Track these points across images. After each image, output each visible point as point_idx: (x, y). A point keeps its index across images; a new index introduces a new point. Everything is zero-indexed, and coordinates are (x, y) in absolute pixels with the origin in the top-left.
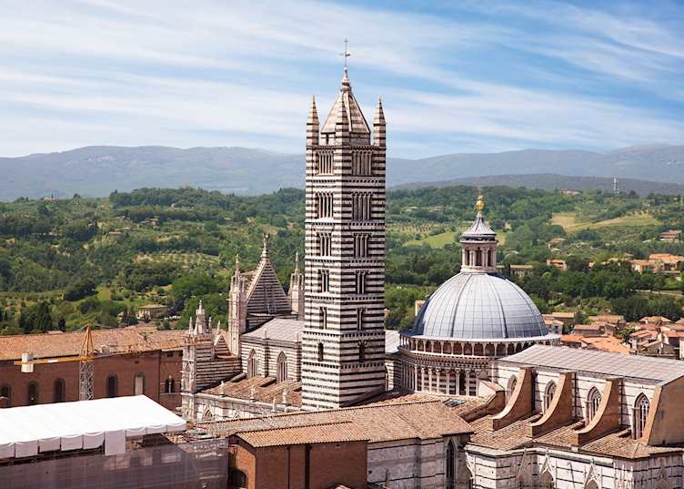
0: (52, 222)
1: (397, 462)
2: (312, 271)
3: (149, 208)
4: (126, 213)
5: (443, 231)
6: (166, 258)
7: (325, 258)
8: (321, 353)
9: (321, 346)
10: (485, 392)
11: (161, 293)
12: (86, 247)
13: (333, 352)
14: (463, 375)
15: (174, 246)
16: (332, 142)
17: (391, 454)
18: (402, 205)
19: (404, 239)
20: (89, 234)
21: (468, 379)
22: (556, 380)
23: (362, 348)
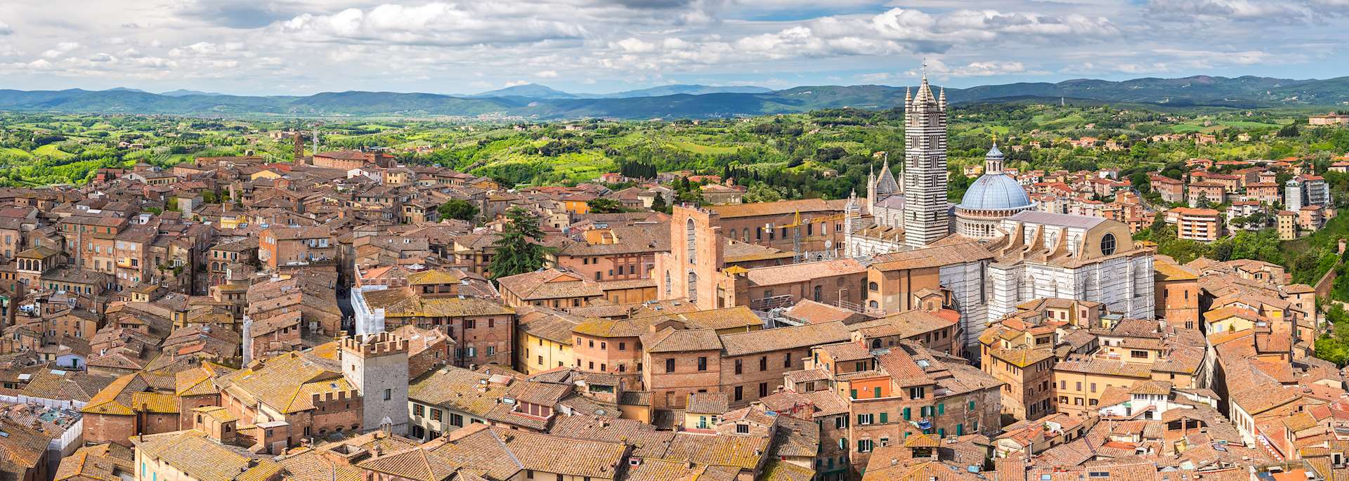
0: (782, 126)
1: (955, 274)
2: (909, 176)
3: (828, 119)
4: (817, 122)
5: (977, 127)
6: (837, 144)
7: (916, 169)
8: (915, 217)
9: (915, 214)
10: (999, 235)
11: (835, 163)
12: (798, 139)
13: (921, 216)
14: (988, 226)
15: (841, 139)
16: (918, 110)
17: (952, 270)
18: (957, 114)
19: (958, 131)
20: (799, 133)
21: (990, 229)
22: (1035, 229)
23: (936, 214)
